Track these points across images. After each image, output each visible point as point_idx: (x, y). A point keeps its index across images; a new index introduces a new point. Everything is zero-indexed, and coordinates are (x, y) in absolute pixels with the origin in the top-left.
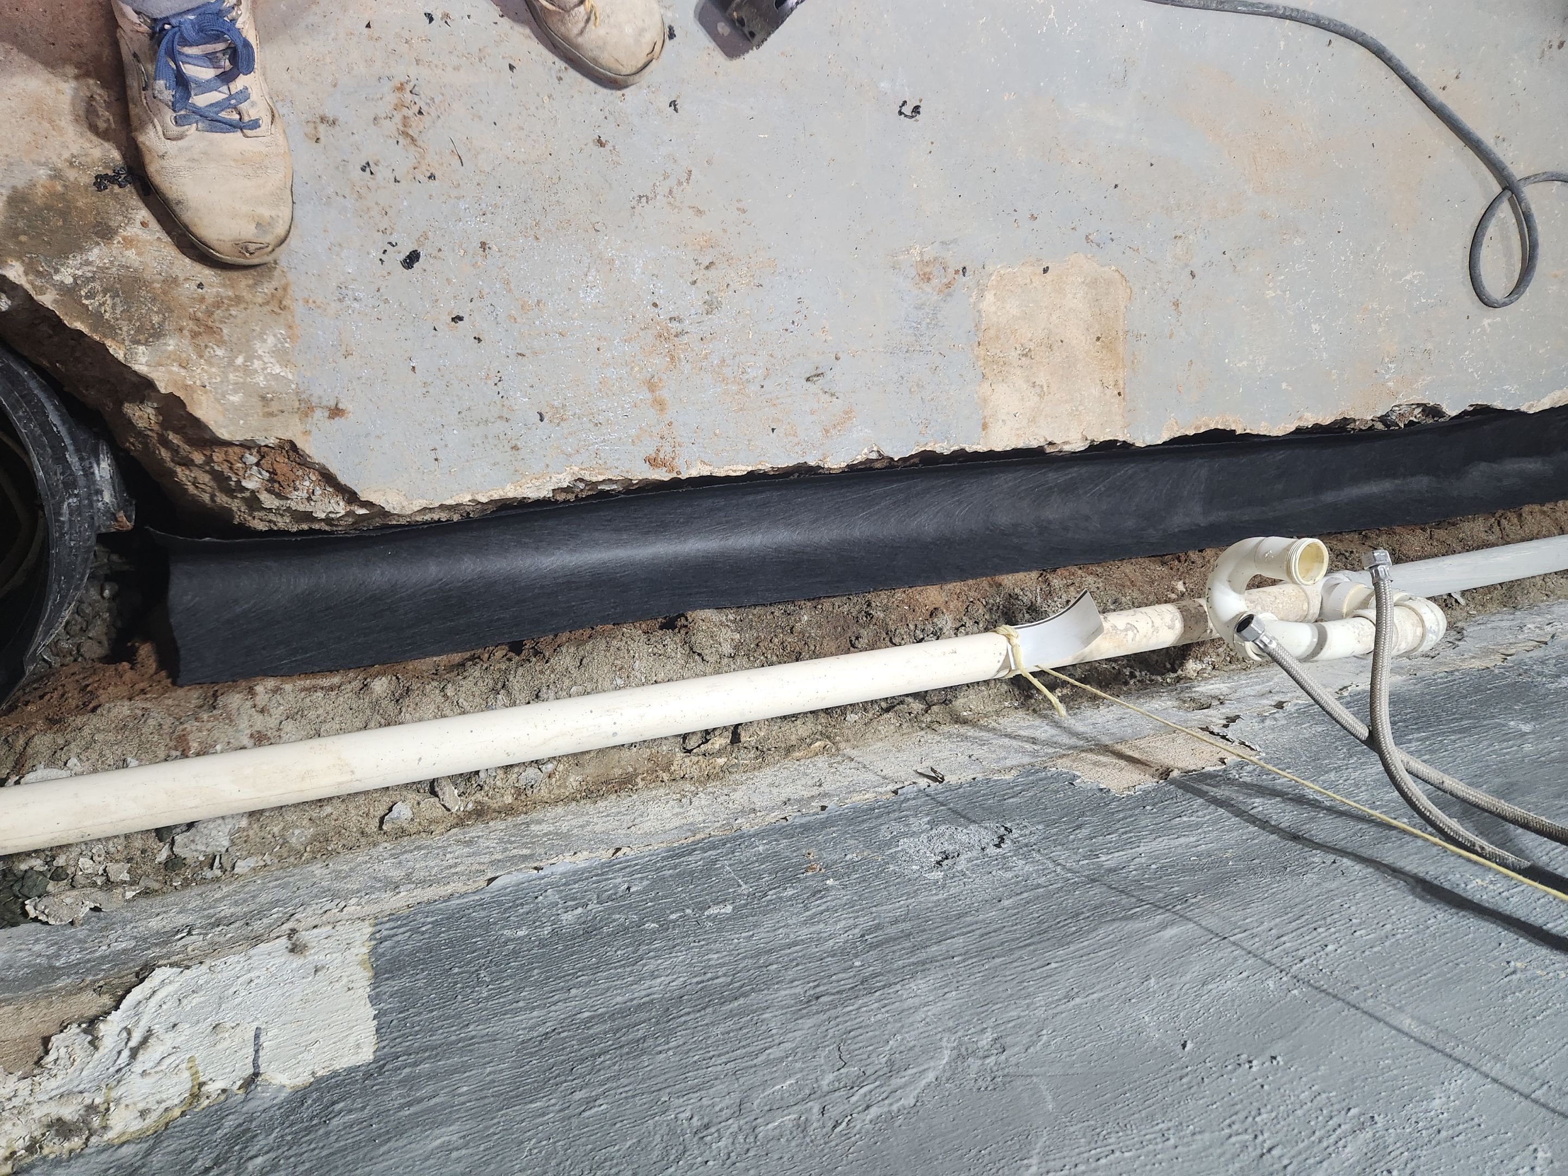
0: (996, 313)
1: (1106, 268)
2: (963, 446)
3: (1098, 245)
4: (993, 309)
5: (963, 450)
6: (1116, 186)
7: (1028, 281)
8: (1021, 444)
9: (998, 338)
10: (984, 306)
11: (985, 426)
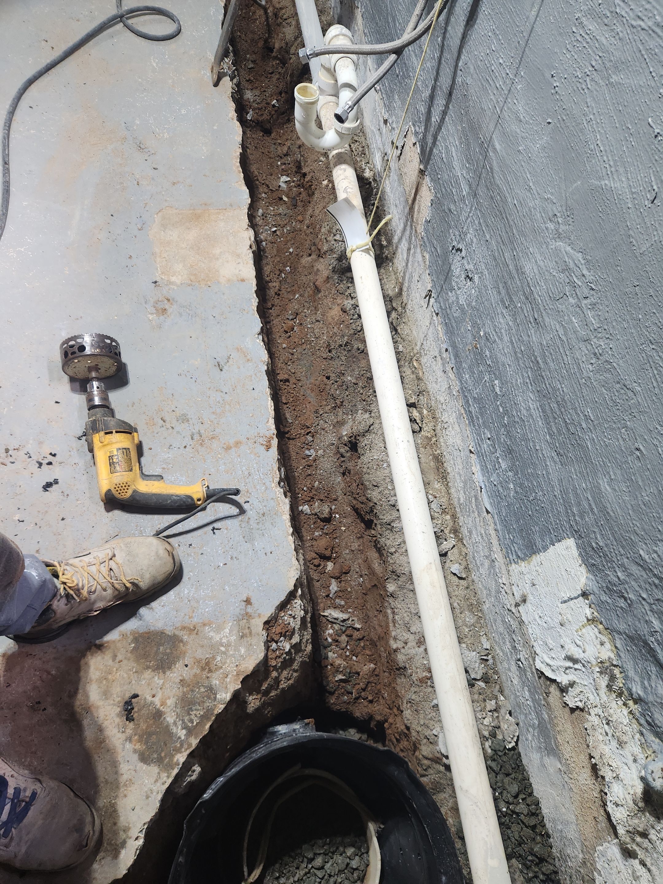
0: (182, 276)
1: (156, 220)
2: (253, 291)
3: (144, 224)
4: (180, 277)
5: (256, 292)
6: (112, 215)
7: (164, 259)
8: (252, 262)
9: (195, 275)
10: (178, 282)
11: (243, 280)
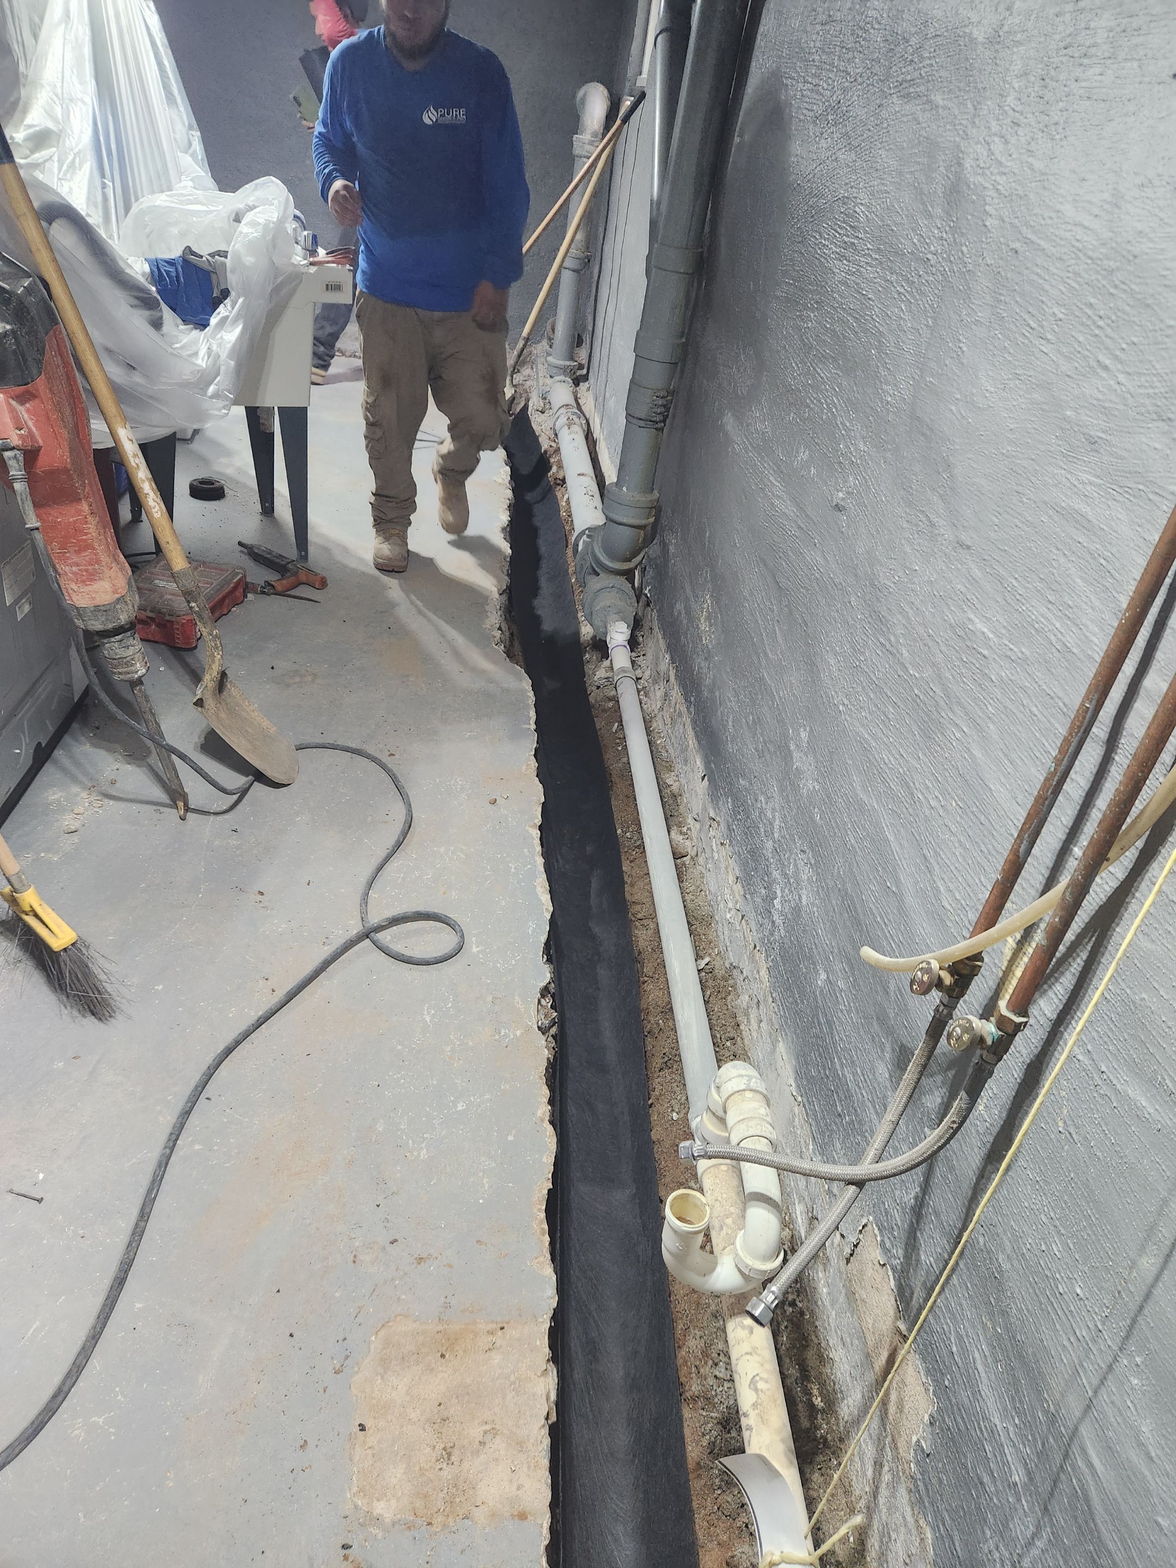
0: (398, 1499)
1: (372, 1346)
2: (542, 1548)
3: (347, 1357)
4: (393, 1502)
5: (547, 1547)
6: (291, 1335)
7: (369, 1452)
8: (546, 1462)
9: (426, 1496)
10: (388, 1516)
11: (522, 1516)
